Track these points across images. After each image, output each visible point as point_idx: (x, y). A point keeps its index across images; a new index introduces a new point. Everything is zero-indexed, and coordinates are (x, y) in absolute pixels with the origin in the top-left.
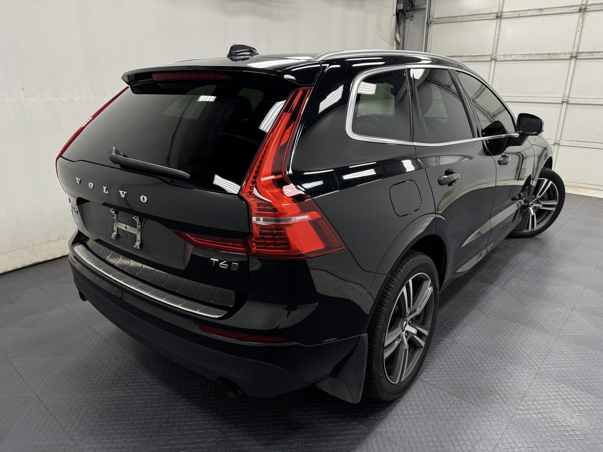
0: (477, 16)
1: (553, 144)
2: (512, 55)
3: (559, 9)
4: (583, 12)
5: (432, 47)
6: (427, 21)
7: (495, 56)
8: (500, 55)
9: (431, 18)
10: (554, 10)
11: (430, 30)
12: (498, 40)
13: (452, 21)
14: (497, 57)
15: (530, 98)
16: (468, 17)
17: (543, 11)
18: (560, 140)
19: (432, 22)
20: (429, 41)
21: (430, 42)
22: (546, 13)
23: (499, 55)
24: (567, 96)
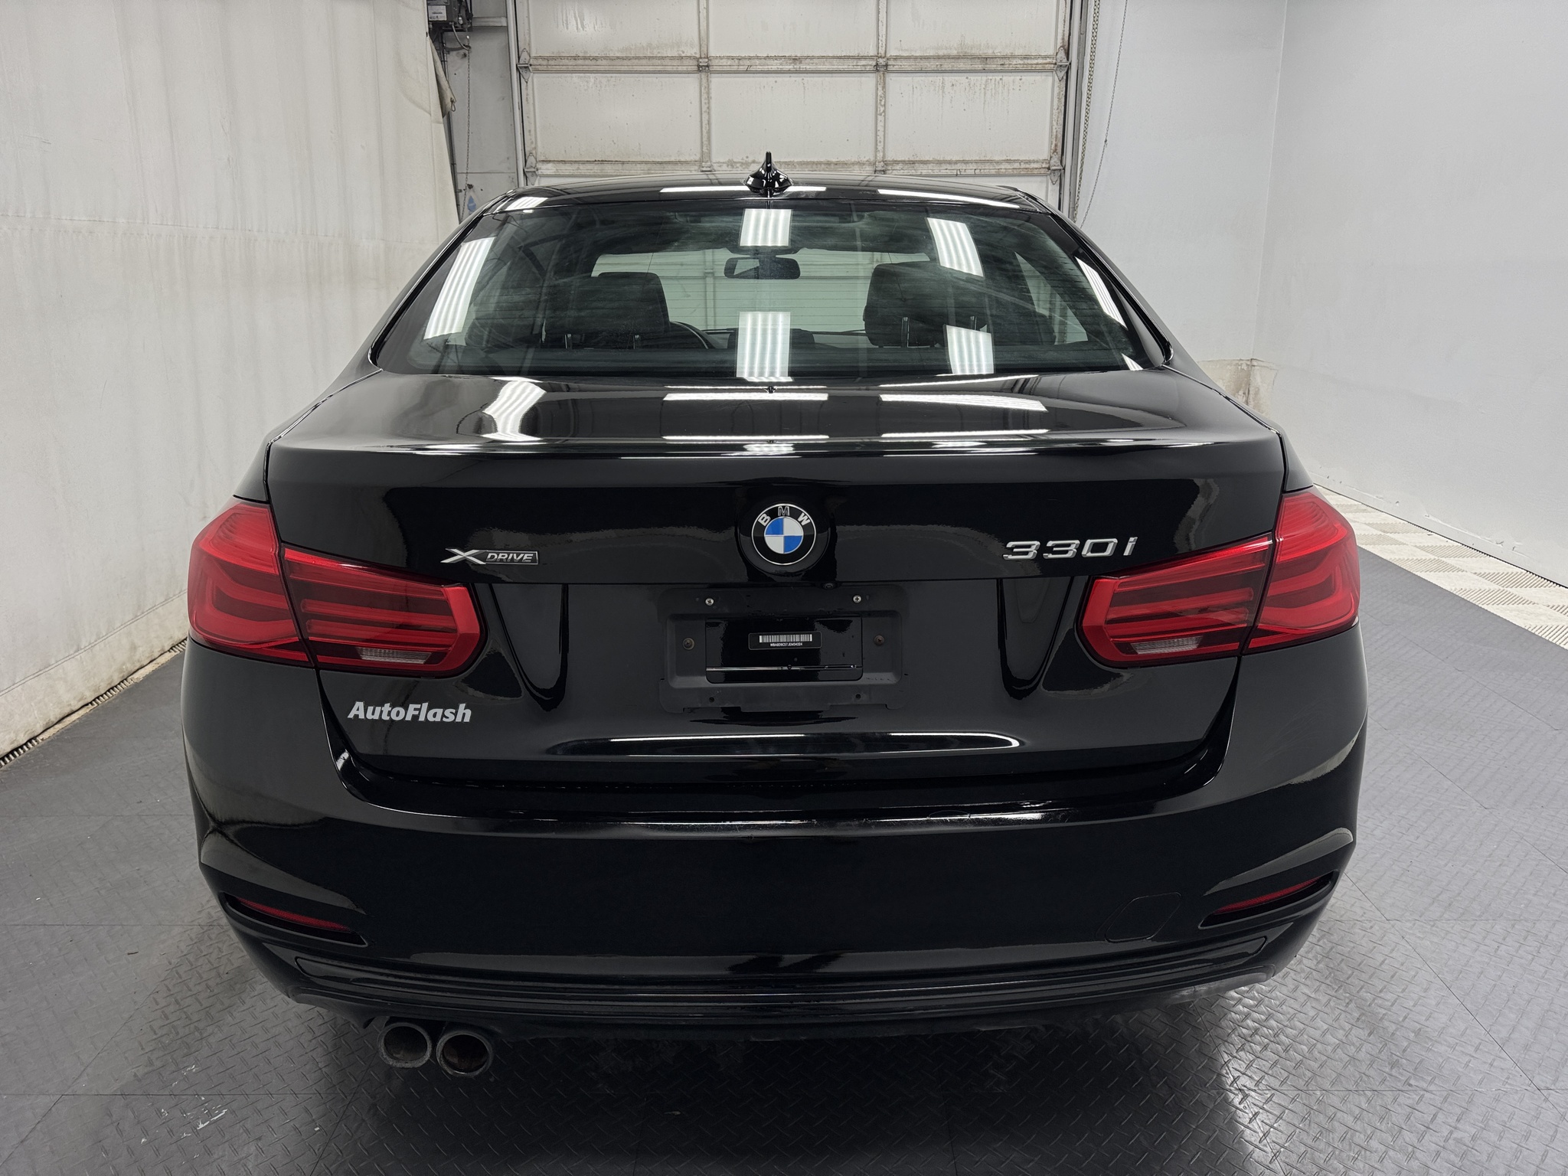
0: (651, 62)
3: (835, 61)
4: (884, 74)
6: (516, 63)
7: (709, 163)
8: (720, 162)
10: (824, 63)
11: (526, 88)
12: (708, 124)
13: (586, 68)
14: (716, 166)
16: (625, 62)
17: (801, 63)
19: (529, 65)
21: (532, 120)
22: (808, 67)
23: (717, 163)
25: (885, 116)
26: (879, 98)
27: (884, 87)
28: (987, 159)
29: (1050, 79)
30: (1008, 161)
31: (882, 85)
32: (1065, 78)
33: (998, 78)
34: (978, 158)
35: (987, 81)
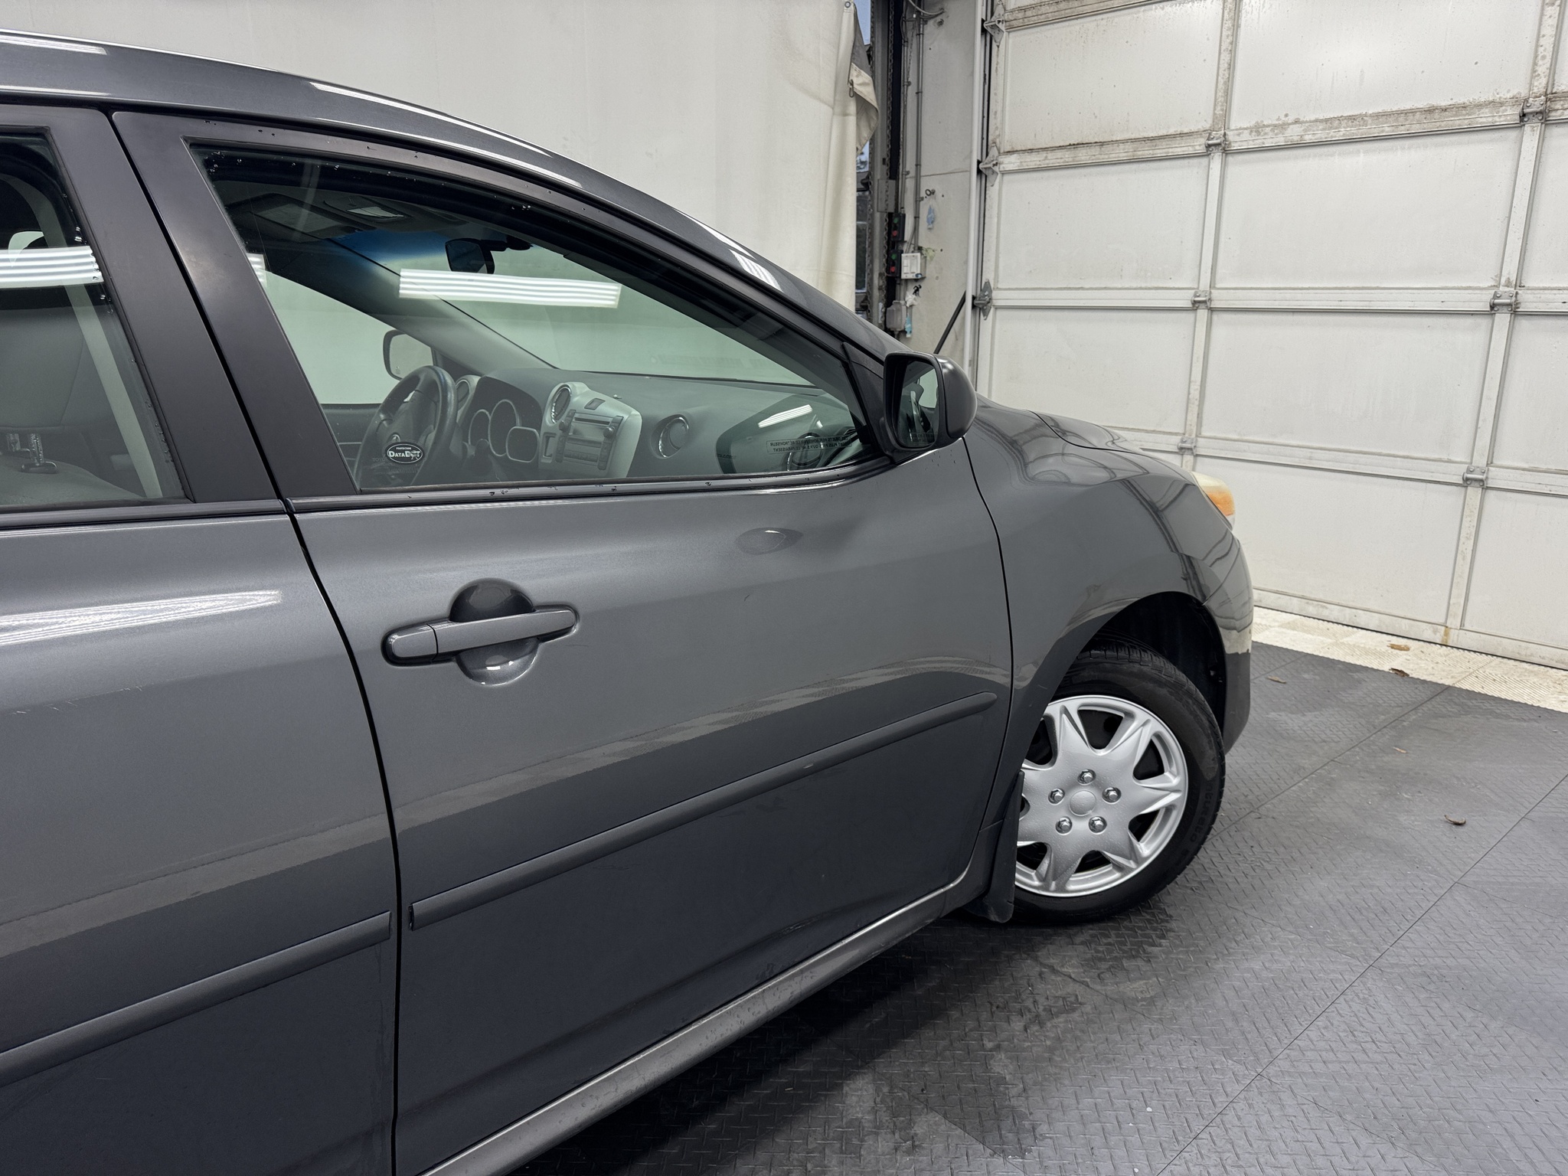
1: (1461, 482)
2: (1283, 126)
5: (1007, 113)
6: (983, 21)
7: (1223, 132)
8: (1240, 129)
9: (999, 10)
11: (998, 56)
12: (1229, 69)
14: (1231, 136)
15: (1357, 294)
18: (1490, 463)
19: (999, 22)
20: (995, 94)
21: (1000, 96)
23: (1236, 130)
24: (1514, 283)
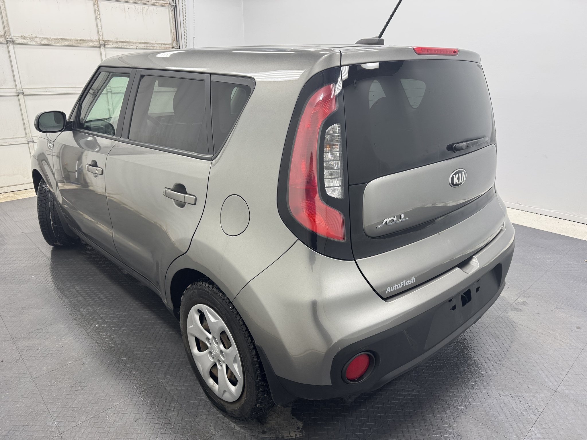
25: (100, 19)
26: (96, 11)
27: (98, 6)
28: (148, 42)
29: (168, 10)
30: (156, 43)
31: (97, 5)
32: (173, 10)
33: (147, 7)
34: (144, 42)
35: (142, 8)
